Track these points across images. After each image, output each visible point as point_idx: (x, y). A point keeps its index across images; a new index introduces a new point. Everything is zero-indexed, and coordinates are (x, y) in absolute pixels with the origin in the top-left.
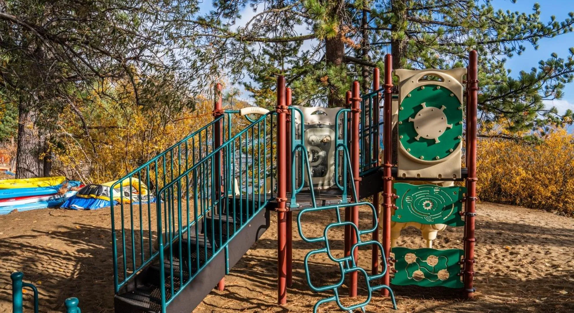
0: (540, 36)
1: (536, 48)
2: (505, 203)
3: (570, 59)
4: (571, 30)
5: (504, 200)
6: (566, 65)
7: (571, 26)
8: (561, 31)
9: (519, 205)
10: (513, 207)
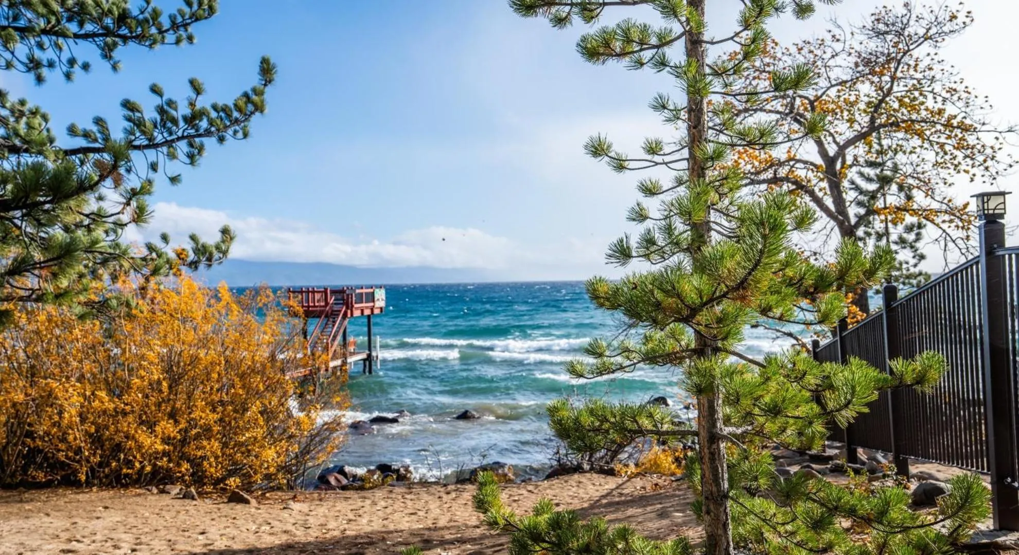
0: (125, 39)
1: (114, 68)
2: (46, 485)
3: (192, 104)
4: (190, 38)
5: (41, 476)
6: (185, 119)
7: (190, 29)
8: (170, 37)
9: (89, 484)
10: (70, 495)
